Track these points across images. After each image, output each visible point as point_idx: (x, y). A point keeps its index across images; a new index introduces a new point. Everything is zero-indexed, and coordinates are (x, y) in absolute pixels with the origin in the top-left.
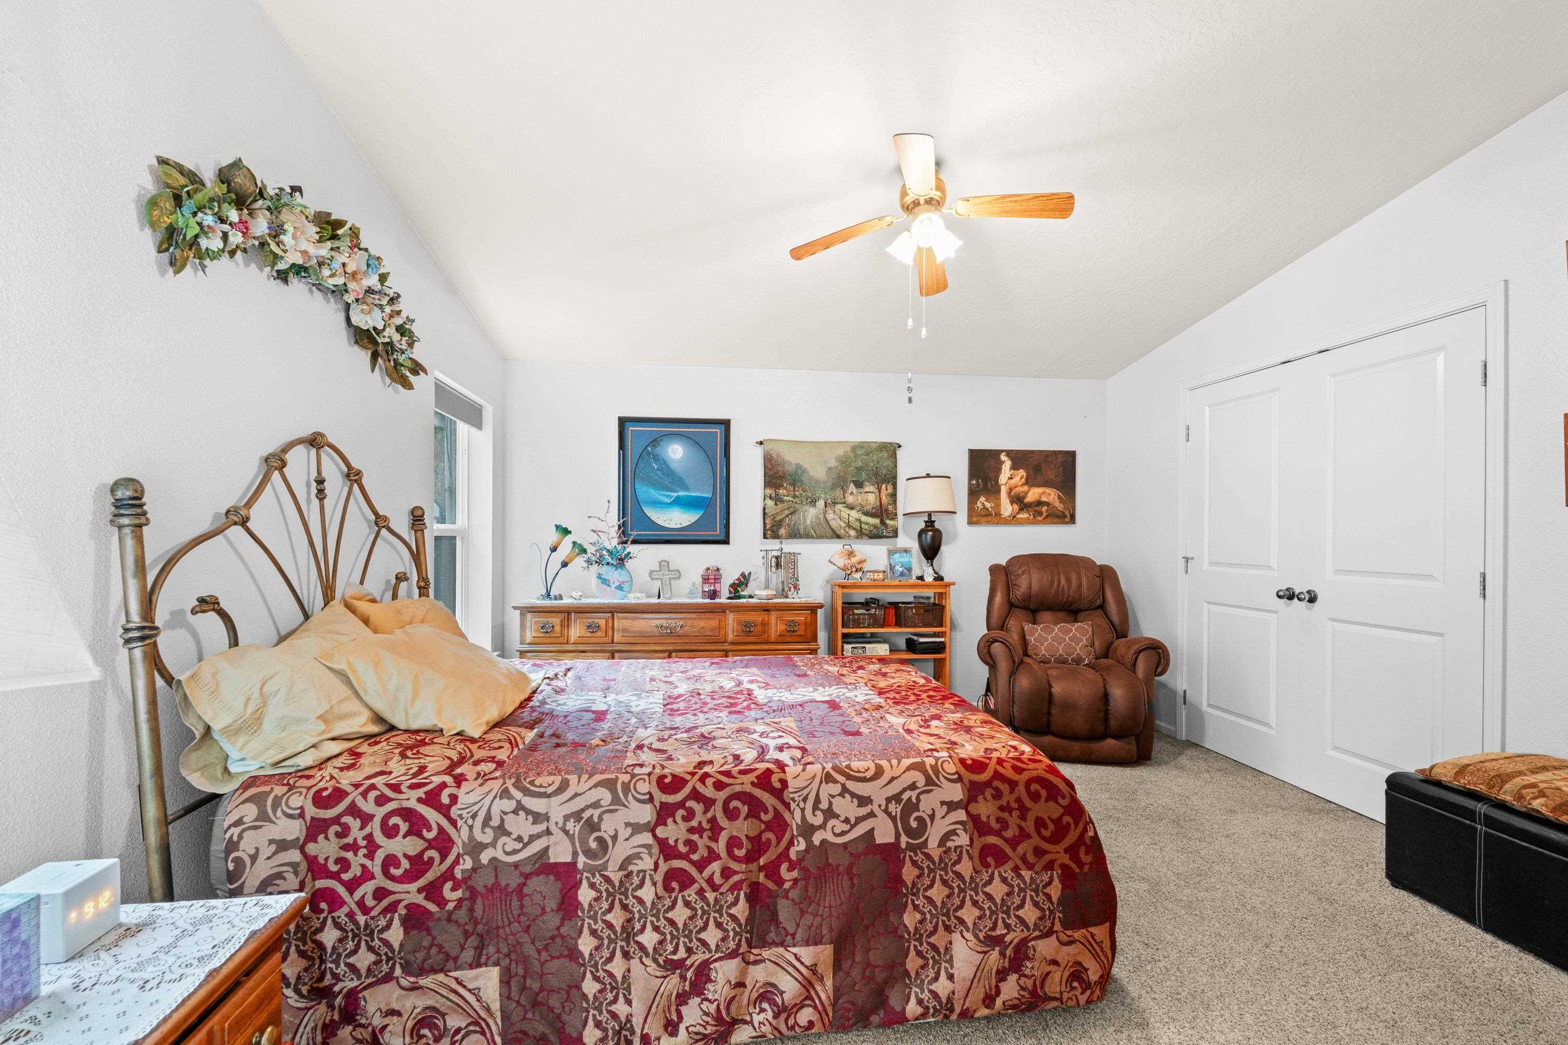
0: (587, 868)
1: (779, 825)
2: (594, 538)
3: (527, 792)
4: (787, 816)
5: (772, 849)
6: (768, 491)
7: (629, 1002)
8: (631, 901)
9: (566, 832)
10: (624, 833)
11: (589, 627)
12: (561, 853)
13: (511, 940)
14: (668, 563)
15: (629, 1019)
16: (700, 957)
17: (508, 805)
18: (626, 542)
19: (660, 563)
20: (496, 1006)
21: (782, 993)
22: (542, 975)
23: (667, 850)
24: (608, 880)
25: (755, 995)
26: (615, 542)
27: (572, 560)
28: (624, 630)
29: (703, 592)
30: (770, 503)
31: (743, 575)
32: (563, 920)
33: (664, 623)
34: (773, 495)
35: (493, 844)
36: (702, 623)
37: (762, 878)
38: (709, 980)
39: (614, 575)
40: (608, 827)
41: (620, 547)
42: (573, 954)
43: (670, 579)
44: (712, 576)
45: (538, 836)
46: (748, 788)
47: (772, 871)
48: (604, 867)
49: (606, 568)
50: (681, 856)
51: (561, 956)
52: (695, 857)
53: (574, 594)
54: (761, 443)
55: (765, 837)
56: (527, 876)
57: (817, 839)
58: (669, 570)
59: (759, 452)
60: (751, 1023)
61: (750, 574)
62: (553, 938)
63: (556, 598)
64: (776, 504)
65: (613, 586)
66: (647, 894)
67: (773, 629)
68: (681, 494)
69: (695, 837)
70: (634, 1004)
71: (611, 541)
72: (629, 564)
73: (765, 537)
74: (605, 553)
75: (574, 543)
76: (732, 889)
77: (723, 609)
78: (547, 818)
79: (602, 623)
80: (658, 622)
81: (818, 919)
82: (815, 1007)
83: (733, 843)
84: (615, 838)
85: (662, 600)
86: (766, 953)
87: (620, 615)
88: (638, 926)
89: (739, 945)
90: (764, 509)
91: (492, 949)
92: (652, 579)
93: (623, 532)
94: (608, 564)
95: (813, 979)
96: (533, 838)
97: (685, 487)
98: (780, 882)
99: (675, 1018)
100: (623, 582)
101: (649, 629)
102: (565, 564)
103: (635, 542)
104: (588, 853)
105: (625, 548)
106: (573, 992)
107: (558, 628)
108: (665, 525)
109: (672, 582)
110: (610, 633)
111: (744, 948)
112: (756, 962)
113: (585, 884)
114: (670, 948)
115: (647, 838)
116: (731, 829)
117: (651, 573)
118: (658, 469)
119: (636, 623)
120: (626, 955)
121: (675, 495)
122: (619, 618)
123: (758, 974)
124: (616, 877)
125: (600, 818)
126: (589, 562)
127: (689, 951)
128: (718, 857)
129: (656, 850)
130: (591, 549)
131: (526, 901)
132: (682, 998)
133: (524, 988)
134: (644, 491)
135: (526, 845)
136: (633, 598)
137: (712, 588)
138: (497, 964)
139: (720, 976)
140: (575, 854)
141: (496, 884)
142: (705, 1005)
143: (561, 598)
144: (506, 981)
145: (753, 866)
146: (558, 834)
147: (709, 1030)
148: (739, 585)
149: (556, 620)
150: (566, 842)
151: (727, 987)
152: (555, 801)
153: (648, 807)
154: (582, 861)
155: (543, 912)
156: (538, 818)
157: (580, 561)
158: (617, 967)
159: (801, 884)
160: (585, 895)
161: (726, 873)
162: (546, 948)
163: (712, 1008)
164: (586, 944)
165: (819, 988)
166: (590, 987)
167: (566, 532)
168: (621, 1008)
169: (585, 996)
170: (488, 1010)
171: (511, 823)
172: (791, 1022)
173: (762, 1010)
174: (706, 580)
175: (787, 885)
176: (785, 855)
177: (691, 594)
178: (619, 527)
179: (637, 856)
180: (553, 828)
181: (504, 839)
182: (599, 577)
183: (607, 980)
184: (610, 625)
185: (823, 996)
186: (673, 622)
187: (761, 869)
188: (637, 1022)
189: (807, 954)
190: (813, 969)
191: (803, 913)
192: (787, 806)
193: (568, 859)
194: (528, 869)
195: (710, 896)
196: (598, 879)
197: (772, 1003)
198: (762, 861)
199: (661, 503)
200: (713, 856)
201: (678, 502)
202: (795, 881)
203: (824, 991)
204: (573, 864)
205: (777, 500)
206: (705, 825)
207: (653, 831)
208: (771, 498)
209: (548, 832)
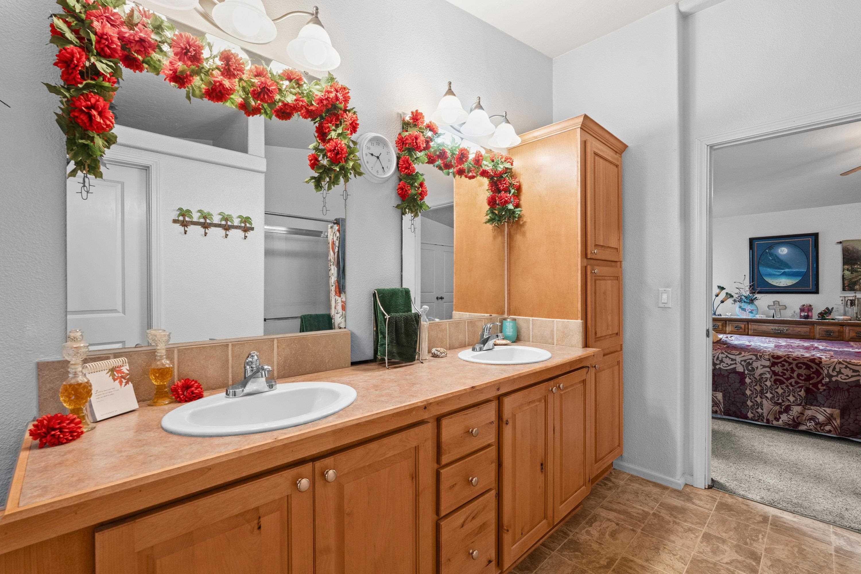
0: (748, 374)
1: (818, 373)
2: (737, 291)
3: (729, 353)
4: (821, 371)
5: (815, 379)
6: (846, 267)
7: (762, 409)
8: (763, 385)
9: (742, 365)
10: (760, 367)
11: (736, 327)
12: (740, 369)
13: (726, 388)
14: (779, 302)
15: (762, 413)
16: (787, 403)
17: (724, 356)
18: (754, 293)
19: (774, 302)
20: (722, 401)
21: (818, 419)
22: (734, 398)
23: (775, 373)
24: (755, 378)
25: (807, 418)
26: (748, 293)
27: (726, 300)
28: (754, 330)
29: (801, 316)
30: (847, 273)
31: (827, 308)
32: (741, 385)
33: (777, 328)
34: (850, 268)
35: (720, 364)
36: (799, 329)
37: (811, 386)
38: (790, 410)
39: (749, 307)
40: (755, 365)
41: (751, 295)
42: (744, 394)
43: (780, 309)
44: (807, 309)
45: (733, 364)
46: (806, 362)
47: (815, 385)
48: (754, 374)
49: (743, 304)
50: (780, 376)
51: (740, 394)
52: (785, 377)
53: (727, 314)
54: (841, 243)
55: (812, 375)
56: (730, 373)
57: (834, 379)
58: (779, 305)
59: (839, 247)
60: (806, 425)
61: (833, 308)
62: (738, 389)
63: (718, 315)
64: (852, 273)
65: (748, 312)
66: (768, 383)
67: (847, 335)
68: (787, 270)
69: (785, 372)
70: (764, 410)
71: (746, 291)
72: (756, 302)
73: (844, 289)
74: (743, 297)
75: (727, 293)
76: (799, 387)
77: (813, 324)
78: (735, 360)
79: (743, 326)
80: (773, 328)
81: (834, 402)
82: (832, 426)
83: (799, 375)
84: (757, 368)
85: (775, 318)
86: (812, 408)
87: (752, 323)
88: (765, 392)
89: (802, 403)
90: (843, 276)
91: (720, 388)
92: (769, 309)
93: (752, 289)
94: (745, 302)
95: (831, 418)
96: (731, 364)
97: (790, 267)
98: (819, 389)
99: (778, 417)
100: (753, 310)
101: (768, 330)
102: (722, 302)
103: (759, 293)
104: (748, 370)
105: (754, 296)
106: (744, 404)
107: (720, 327)
108: (777, 285)
109: (782, 311)
110: (747, 330)
111: (803, 404)
112: (808, 409)
113: (747, 378)
114: (776, 399)
115: (768, 370)
116: (797, 371)
117: (769, 306)
118: (772, 260)
119: (760, 327)
120: (761, 398)
121: (783, 271)
122: (751, 324)
123: (809, 413)
124: (758, 378)
125: (752, 362)
126: (735, 301)
127: (783, 401)
128: (794, 378)
129: (771, 373)
130: (736, 296)
131: (729, 379)
132: (780, 413)
133: (729, 399)
134: (763, 270)
135: (729, 366)
136: (758, 317)
137: (806, 314)
138: (721, 392)
139: (794, 410)
140: (744, 370)
141: (721, 374)
142: (789, 416)
143: (721, 315)
144: (724, 396)
145: (808, 383)
146: (739, 365)
147: (790, 423)
148: (824, 314)
149: (720, 324)
150: (741, 367)
151: (797, 413)
152: (737, 357)
153: (768, 362)
154: (746, 372)
155: (735, 382)
156: (732, 360)
157: (730, 301)
158: (758, 399)
159: (827, 391)
160: (748, 380)
161: (797, 383)
162: (736, 391)
163: (792, 417)
164: (748, 392)
165: (834, 422)
166: (749, 403)
167: (722, 288)
168: (759, 410)
169: (748, 406)
170: (719, 402)
171: (724, 360)
172: (822, 428)
173: (810, 422)
174: (802, 310)
175: (821, 390)
176: (820, 382)
177: (793, 316)
178: (750, 286)
179: (765, 374)
180: (737, 363)
181: (723, 363)
182: (740, 307)
183: (755, 402)
184: (747, 327)
185: (836, 424)
186: (782, 328)
187: (810, 384)
188: (765, 415)
189: (829, 411)
190: (832, 415)
191: (827, 399)
192: (822, 368)
193: (742, 371)
194: (730, 371)
195: (791, 388)
196: (752, 377)
197: (814, 421)
198: (811, 382)
199: (774, 275)
200: (791, 377)
201: (784, 274)
202: (825, 390)
203: (837, 422)
204: (744, 373)
205: (853, 271)
206: (789, 369)
207: (770, 368)
208: (848, 270)
209: (736, 364)
